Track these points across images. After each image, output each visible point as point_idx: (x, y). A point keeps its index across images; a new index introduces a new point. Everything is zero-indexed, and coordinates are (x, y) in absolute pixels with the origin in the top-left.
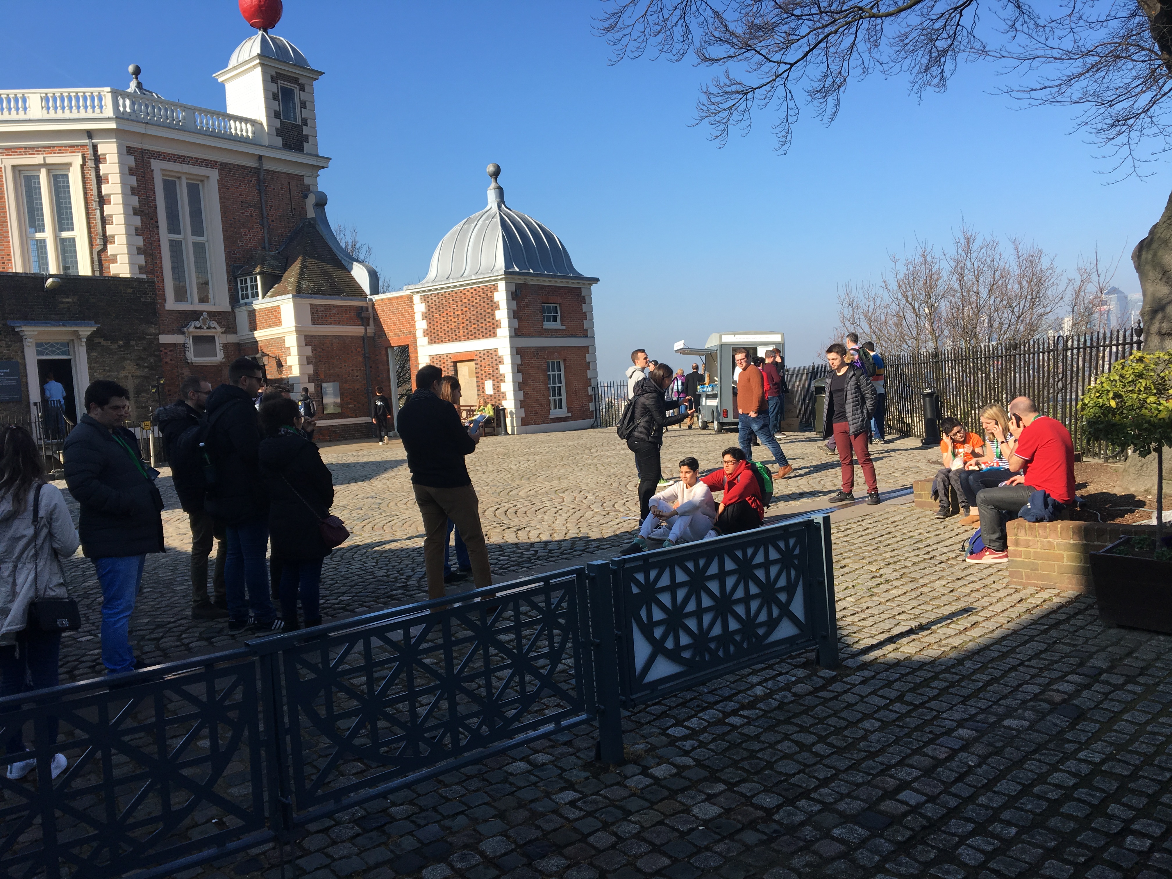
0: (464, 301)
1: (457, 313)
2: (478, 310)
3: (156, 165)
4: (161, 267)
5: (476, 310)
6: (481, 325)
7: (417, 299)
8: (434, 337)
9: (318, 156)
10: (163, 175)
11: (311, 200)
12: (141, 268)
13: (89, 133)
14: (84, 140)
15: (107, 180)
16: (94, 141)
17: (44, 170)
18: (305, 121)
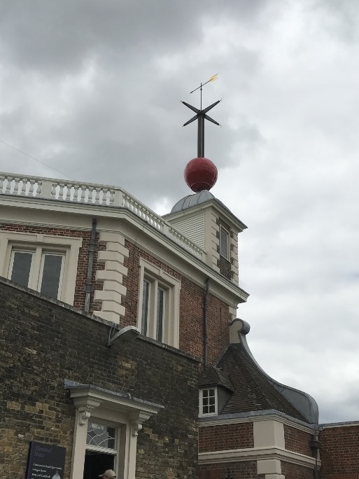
10: (146, 274)
11: (234, 327)
13: (95, 220)
14: (88, 227)
15: (102, 266)
16: (98, 228)
17: (39, 250)
18: (232, 261)
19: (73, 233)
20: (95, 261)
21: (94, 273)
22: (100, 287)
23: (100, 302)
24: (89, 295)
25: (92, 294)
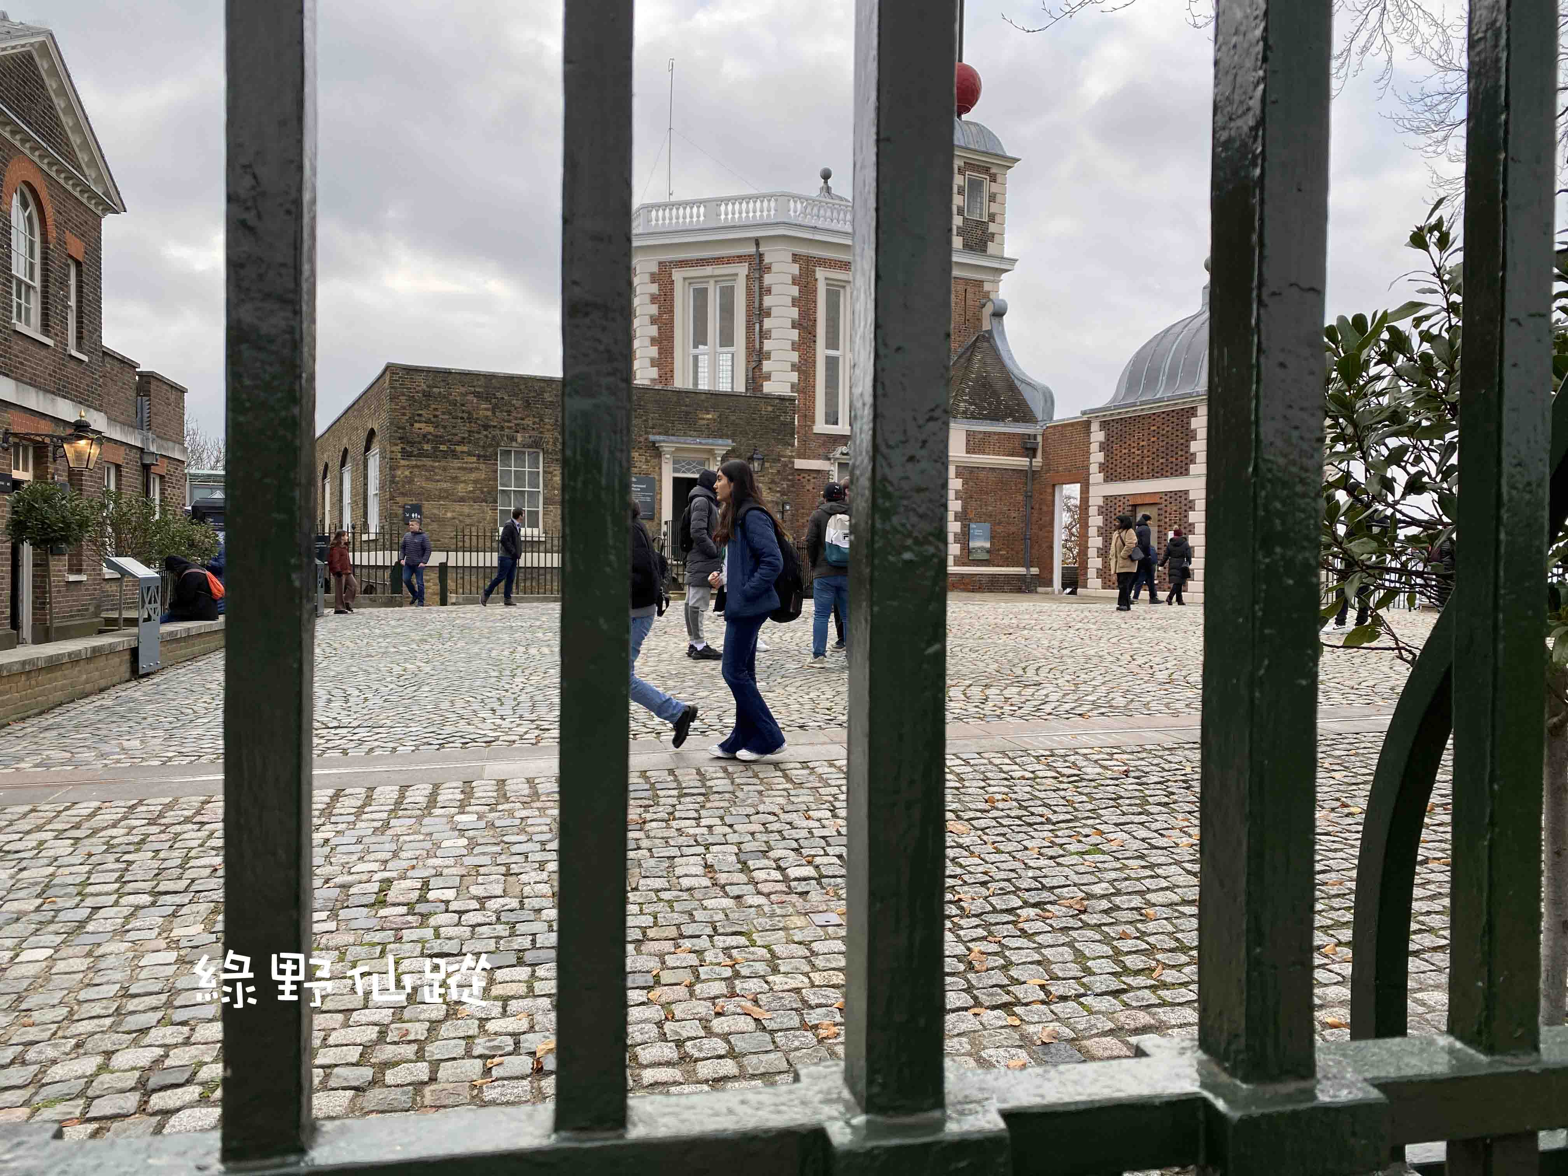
0: (1152, 428)
1: (1142, 443)
2: (1169, 440)
3: (821, 274)
4: (814, 387)
5: (1166, 440)
6: (1171, 460)
7: (1095, 427)
8: (1111, 473)
9: (1003, 258)
10: (827, 285)
11: (988, 310)
12: (793, 386)
13: (757, 242)
14: (752, 250)
15: (769, 291)
16: (762, 249)
17: (712, 282)
18: (992, 218)
19: (740, 258)
20: (761, 288)
21: (761, 300)
22: (768, 315)
23: (769, 331)
24: (757, 326)
25: (761, 323)
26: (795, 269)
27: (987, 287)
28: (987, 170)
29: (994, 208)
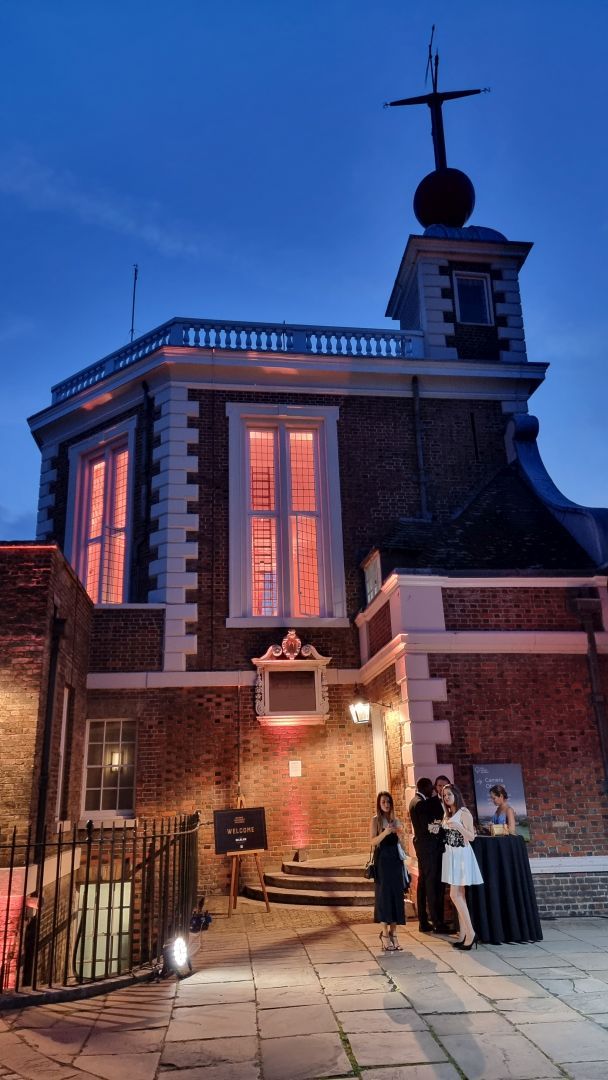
3: (232, 408)
9: (526, 363)
11: (511, 432)
14: (141, 397)
15: (159, 441)
16: (150, 394)
18: (502, 321)
19: (128, 413)
20: (150, 438)
21: (149, 455)
22: (157, 471)
23: (158, 491)
26: (194, 409)
27: (506, 408)
28: (484, 267)
29: (501, 309)
